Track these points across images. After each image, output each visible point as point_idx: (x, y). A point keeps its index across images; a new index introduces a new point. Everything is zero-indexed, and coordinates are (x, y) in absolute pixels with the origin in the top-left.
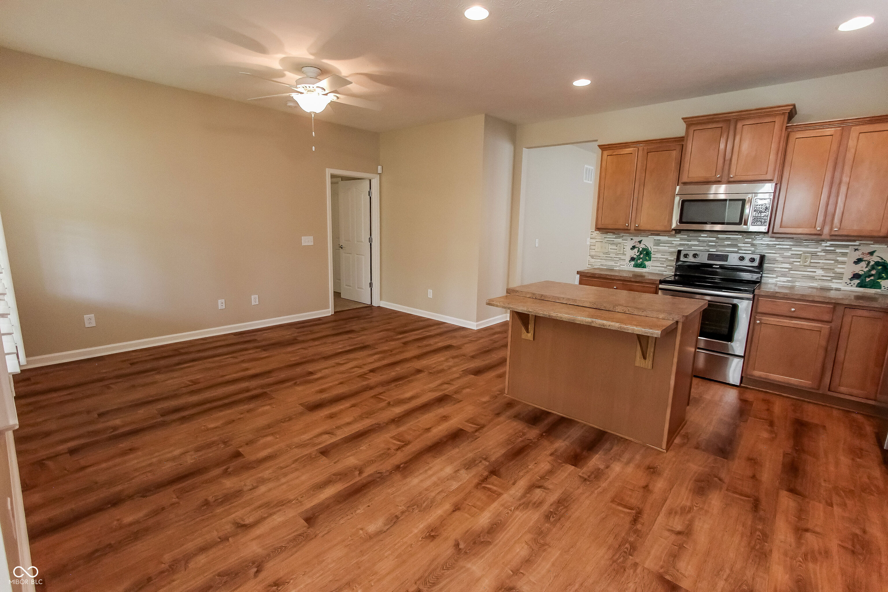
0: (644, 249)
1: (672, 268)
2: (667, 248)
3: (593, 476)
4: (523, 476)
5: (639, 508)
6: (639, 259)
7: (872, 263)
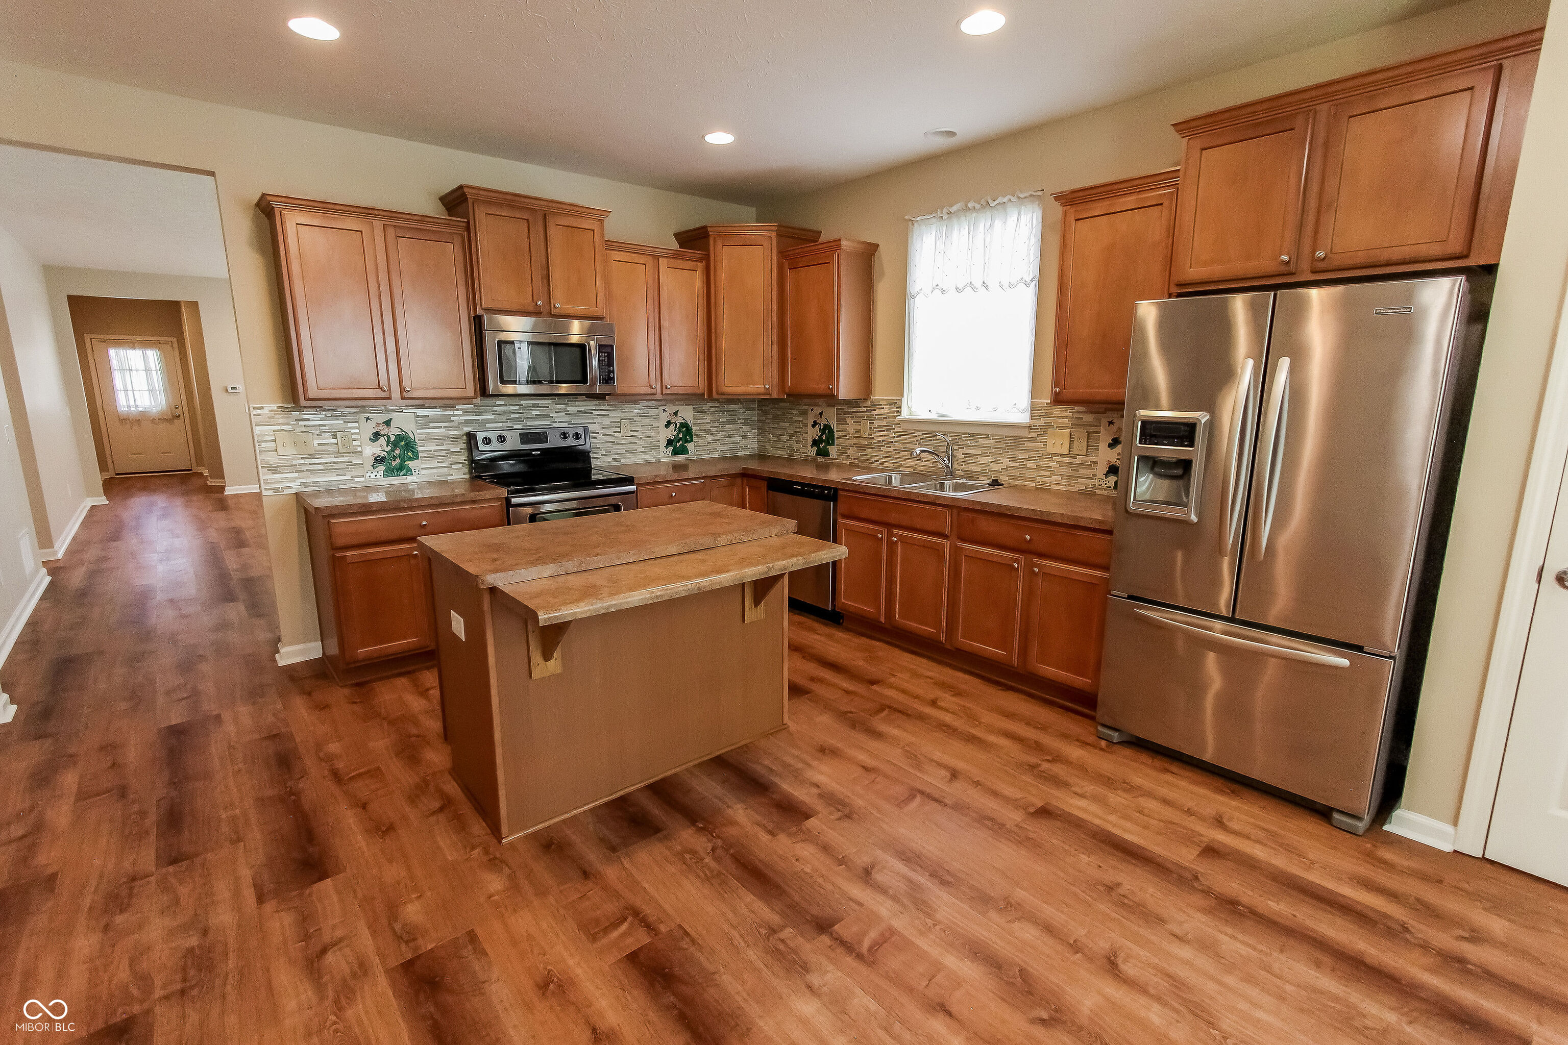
0: (399, 438)
1: (460, 466)
2: (444, 430)
6: (394, 458)
7: (678, 425)
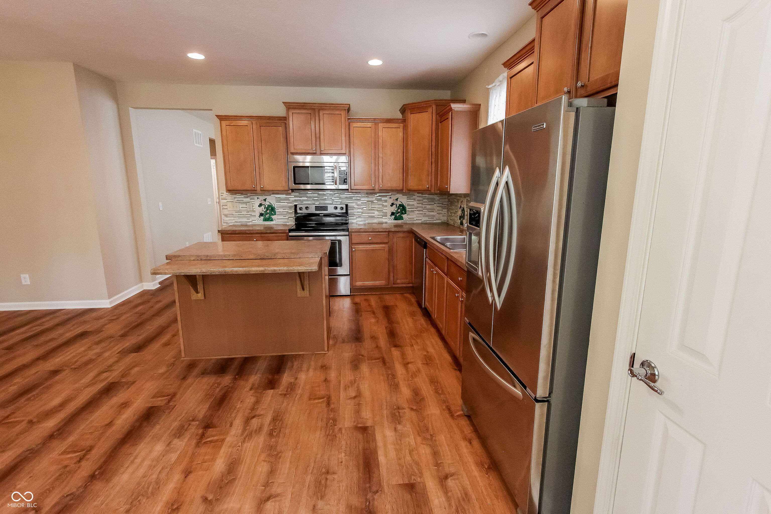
0: (269, 206)
1: (292, 219)
2: (286, 203)
3: (289, 390)
4: (236, 417)
5: (327, 395)
6: (267, 214)
7: (398, 205)
